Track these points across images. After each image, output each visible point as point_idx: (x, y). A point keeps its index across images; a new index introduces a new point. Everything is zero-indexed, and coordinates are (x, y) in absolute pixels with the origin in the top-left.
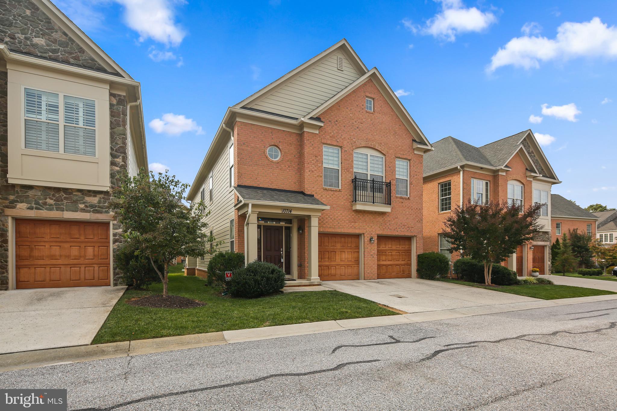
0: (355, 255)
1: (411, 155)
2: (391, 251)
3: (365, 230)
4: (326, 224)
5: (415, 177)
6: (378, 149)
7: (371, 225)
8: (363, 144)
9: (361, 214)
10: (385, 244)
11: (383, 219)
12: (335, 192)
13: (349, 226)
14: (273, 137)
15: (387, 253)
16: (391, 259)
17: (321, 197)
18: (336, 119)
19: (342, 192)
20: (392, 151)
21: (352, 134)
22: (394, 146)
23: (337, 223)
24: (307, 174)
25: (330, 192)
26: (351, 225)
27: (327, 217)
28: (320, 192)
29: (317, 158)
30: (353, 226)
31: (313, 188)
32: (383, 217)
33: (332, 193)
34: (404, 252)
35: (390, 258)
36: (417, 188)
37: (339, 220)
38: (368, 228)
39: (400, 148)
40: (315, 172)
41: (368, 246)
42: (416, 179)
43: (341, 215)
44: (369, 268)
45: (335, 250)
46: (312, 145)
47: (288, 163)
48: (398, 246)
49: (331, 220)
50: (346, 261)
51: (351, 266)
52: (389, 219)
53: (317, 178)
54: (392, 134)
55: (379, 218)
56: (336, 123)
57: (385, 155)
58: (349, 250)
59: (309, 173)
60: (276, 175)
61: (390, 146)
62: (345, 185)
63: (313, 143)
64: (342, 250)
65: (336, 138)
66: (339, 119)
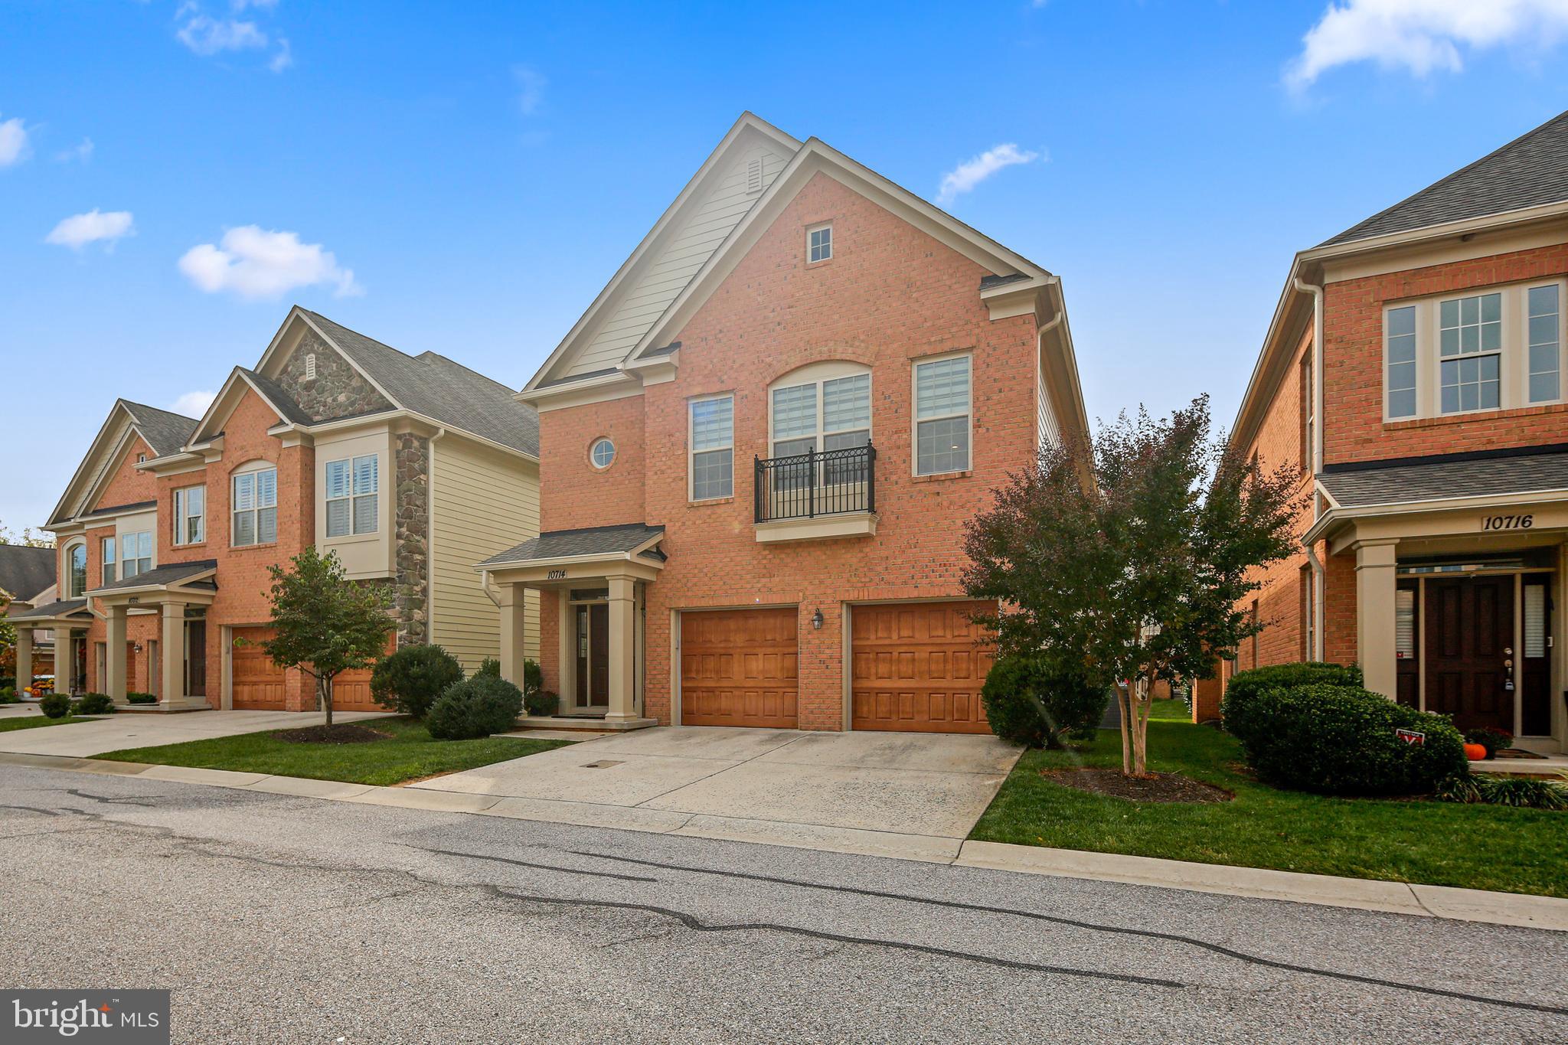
0: (788, 662)
1: (977, 331)
2: (912, 649)
3: (801, 594)
4: (695, 589)
5: (995, 397)
6: (844, 357)
7: (822, 577)
8: (795, 362)
9: (788, 551)
10: (889, 629)
11: (860, 555)
12: (716, 508)
13: (753, 587)
14: (598, 421)
15: (895, 654)
16: (910, 672)
17: (683, 528)
18: (719, 327)
19: (736, 505)
20: (895, 346)
21: (764, 346)
22: (903, 329)
23: (721, 583)
24: (651, 482)
25: (703, 510)
26: (759, 585)
27: (696, 571)
28: (680, 515)
29: (673, 439)
30: (764, 586)
31: (664, 508)
32: (861, 551)
33: (709, 512)
34: (963, 648)
35: (906, 669)
36: (1002, 433)
37: (728, 574)
38: (810, 588)
39: (927, 325)
40: (669, 471)
41: (810, 637)
42: (999, 402)
43: (733, 563)
44: (812, 697)
45: (731, 652)
46: (662, 411)
47: (627, 465)
48: (940, 633)
49: (706, 579)
50: (761, 677)
51: (775, 690)
52: (884, 553)
53: (673, 484)
54: (897, 293)
55: (849, 555)
56: (720, 336)
57: (870, 366)
58: (770, 650)
59: (655, 477)
60: (604, 497)
61: (889, 331)
62: (744, 485)
63: (662, 407)
64: (748, 651)
65: (719, 374)
66: (728, 324)
